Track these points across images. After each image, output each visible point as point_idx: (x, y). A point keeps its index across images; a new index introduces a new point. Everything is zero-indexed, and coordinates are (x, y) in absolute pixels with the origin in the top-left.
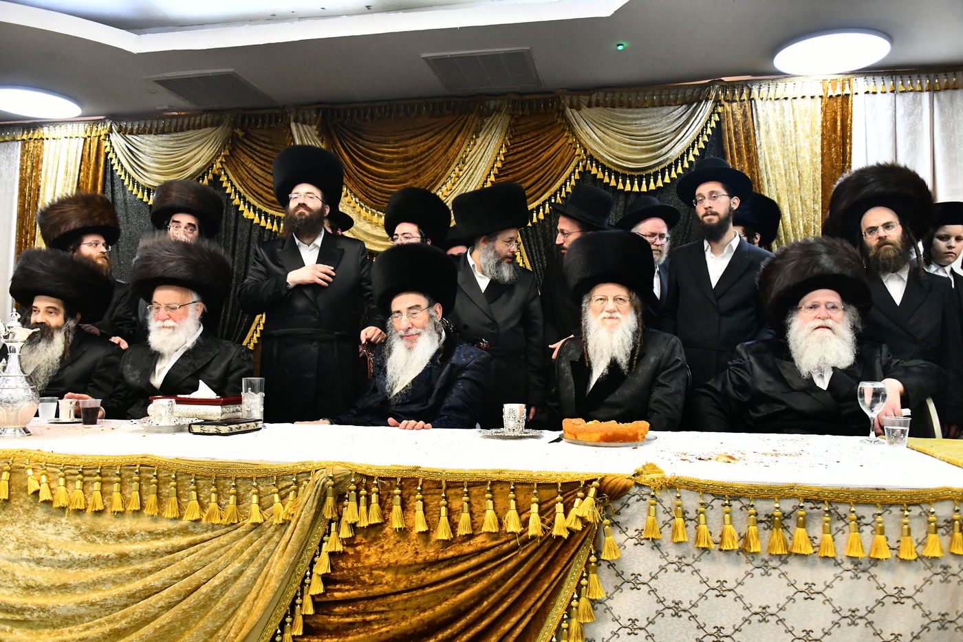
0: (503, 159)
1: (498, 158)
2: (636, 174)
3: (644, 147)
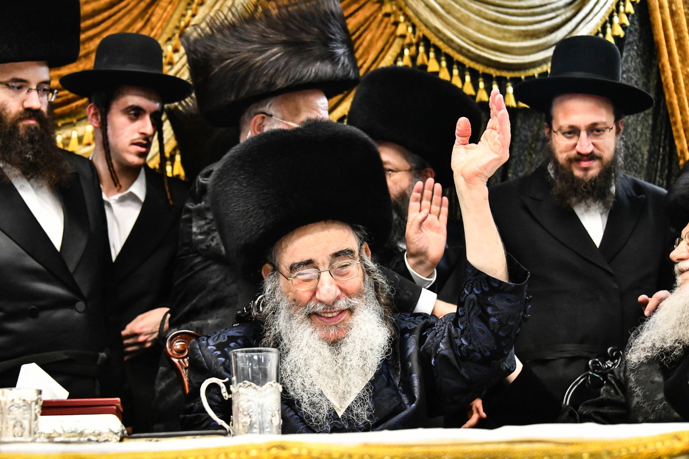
3: (523, 28)
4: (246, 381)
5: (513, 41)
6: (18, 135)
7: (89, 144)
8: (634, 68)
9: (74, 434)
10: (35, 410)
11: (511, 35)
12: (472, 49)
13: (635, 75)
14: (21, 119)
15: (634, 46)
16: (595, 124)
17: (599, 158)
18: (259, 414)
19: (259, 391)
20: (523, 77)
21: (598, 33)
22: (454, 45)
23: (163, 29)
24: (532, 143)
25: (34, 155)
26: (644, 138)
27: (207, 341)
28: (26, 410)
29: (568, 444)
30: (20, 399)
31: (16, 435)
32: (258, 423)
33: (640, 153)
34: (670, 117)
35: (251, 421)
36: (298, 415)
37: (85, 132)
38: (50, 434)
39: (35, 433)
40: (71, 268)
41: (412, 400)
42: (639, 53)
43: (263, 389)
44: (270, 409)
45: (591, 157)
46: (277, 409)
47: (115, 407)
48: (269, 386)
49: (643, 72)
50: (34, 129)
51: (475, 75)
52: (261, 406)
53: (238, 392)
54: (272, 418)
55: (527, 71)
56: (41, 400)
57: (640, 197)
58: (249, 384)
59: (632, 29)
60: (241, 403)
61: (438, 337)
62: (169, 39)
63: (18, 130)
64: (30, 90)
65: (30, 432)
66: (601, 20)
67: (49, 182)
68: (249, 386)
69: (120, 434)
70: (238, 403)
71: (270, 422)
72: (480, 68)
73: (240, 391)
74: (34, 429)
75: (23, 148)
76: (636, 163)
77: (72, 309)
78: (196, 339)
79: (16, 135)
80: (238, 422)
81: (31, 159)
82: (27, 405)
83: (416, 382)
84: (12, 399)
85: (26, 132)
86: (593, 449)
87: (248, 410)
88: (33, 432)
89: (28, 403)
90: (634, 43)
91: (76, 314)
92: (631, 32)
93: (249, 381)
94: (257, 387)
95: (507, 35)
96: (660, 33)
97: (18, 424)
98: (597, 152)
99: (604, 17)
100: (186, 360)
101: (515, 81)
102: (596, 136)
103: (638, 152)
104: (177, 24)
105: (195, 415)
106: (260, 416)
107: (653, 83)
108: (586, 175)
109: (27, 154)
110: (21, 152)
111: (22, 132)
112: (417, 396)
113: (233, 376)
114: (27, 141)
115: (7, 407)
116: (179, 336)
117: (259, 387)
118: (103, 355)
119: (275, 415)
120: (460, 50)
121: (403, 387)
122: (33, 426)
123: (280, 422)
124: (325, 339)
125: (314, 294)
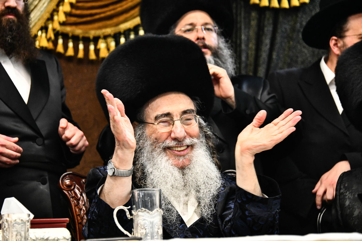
4: (142, 208)
10: (28, 225)
14: (3, 15)
18: (151, 228)
19: (150, 214)
25: (12, 39)
28: (22, 226)
30: (19, 219)
31: (17, 240)
32: (150, 233)
35: (146, 232)
39: (28, 239)
43: (153, 213)
47: (66, 224)
52: (152, 223)
54: (159, 230)
58: (145, 210)
68: (144, 211)
69: (70, 240)
71: (157, 233)
74: (27, 237)
75: (4, 33)
81: (10, 41)
84: (15, 219)
88: (26, 239)
89: (24, 222)
91: (36, 146)
93: (144, 208)
97: (19, 234)
106: (151, 229)
111: (4, 24)
115: (12, 224)
117: (150, 211)
119: (160, 229)
122: (27, 235)
124: (176, 166)
125: (170, 135)
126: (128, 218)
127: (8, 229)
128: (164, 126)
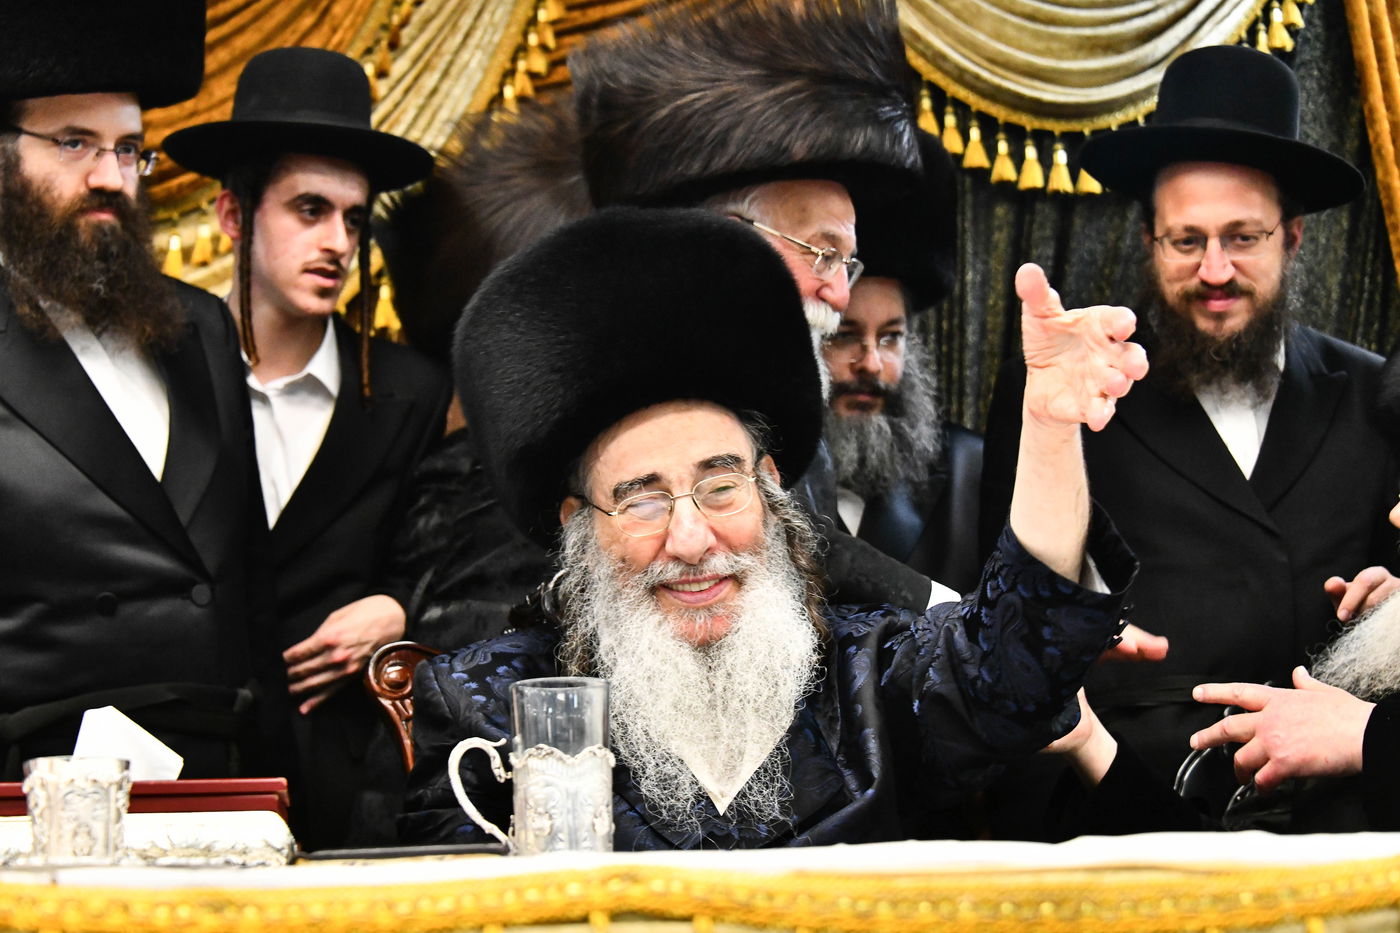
0: (551, 42)
1: (533, 40)
2: (1057, 127)
3: (1088, 32)
4: (541, 745)
5: (1068, 59)
6: (77, 244)
7: (204, 264)
8: (1313, 114)
9: (192, 851)
10: (117, 800)
11: (1064, 46)
12: (985, 75)
13: (1313, 129)
14: (83, 211)
15: (1312, 68)
16: (1237, 224)
17: (1248, 293)
18: (568, 812)
19: (568, 765)
20: (1087, 132)
21: (1240, 42)
22: (947, 66)
23: (356, 29)
24: (1104, 266)
25: (109, 284)
26: (1331, 256)
27: (450, 662)
28: (98, 801)
29: (1210, 873)
30: (87, 780)
31: (77, 851)
32: (566, 831)
33: (1325, 287)
34: (1386, 213)
35: (552, 826)
36: (636, 812)
37: (197, 238)
38: (145, 851)
39: (116, 848)
40: (184, 515)
41: (866, 781)
42: (1323, 83)
43: (576, 762)
44: (590, 801)
45: (1230, 290)
46: (606, 802)
47: (276, 797)
48: (588, 755)
49: (1330, 122)
50: (108, 232)
51: (989, 127)
52: (573, 796)
53: (525, 766)
54: (596, 821)
55: (1095, 120)
56: (128, 782)
57: (1335, 375)
58: (549, 751)
59: (1309, 35)
60: (533, 790)
61: (923, 657)
62: (369, 51)
63: (77, 234)
64: (101, 152)
65: (107, 846)
66: (1247, 17)
67: (139, 340)
68: (548, 754)
69: (286, 851)
70: (525, 790)
71: (591, 828)
72: (1000, 113)
73: (530, 765)
74: (115, 839)
75: (86, 269)
76: (1314, 309)
77: (183, 598)
78: (428, 660)
79: (73, 243)
80: (525, 827)
81: (102, 292)
82: (100, 790)
83: (873, 745)
84: (69, 779)
85: (93, 238)
86: (1261, 884)
87: (546, 804)
88: (111, 846)
89: (102, 788)
90: (1314, 65)
91: (192, 609)
92: (1306, 40)
93: (549, 744)
94: (565, 756)
95: (1055, 46)
96: (1366, 43)
97: (83, 830)
98: (1242, 280)
99: (1253, 10)
100: (408, 702)
101: (1072, 140)
102: (1240, 248)
103: (1319, 285)
104: (385, 20)
105: (424, 812)
106: (570, 817)
107: (1352, 144)
108: (1218, 328)
109: (92, 282)
110: (81, 278)
111: (84, 237)
112: (876, 774)
113: (515, 735)
114: (95, 255)
115: (61, 795)
116: (393, 654)
117: (568, 756)
118: (245, 693)
119: (600, 815)
120: (961, 76)
121: (845, 755)
122: (113, 834)
123: (611, 827)
124: (686, 637)
125: (663, 545)
126: (498, 779)
127: (47, 814)
128: (641, 519)
